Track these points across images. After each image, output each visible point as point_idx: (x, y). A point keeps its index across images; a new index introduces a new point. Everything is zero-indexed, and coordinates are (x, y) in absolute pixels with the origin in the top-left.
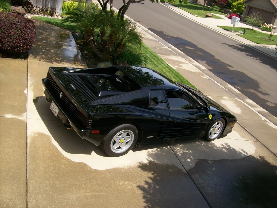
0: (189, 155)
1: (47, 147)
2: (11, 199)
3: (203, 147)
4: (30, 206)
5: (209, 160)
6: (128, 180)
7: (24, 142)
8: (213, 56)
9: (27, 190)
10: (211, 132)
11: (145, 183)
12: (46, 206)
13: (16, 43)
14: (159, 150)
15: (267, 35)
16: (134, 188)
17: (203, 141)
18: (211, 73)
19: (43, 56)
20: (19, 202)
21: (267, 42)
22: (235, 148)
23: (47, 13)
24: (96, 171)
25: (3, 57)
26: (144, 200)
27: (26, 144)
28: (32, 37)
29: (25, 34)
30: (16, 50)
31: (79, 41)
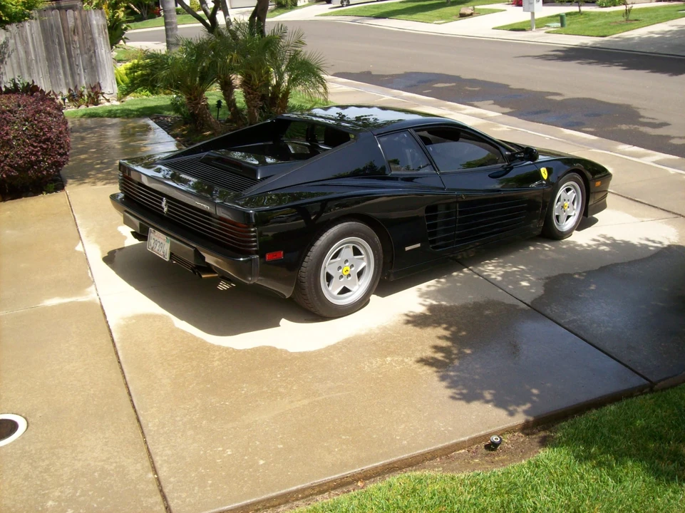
0: (521, 275)
1: (166, 337)
2: (109, 459)
3: (551, 253)
4: (160, 462)
5: (575, 274)
6: (390, 353)
7: (105, 340)
8: (506, 86)
9: (143, 432)
10: (557, 214)
11: (434, 350)
12: (202, 452)
13: (26, 155)
14: (443, 280)
15: (617, 13)
16: (411, 366)
17: (545, 242)
18: (514, 119)
19: (100, 175)
20: (129, 461)
21: (623, 27)
22: (627, 239)
23: (84, 100)
24: (303, 356)
25: (4, 200)
26: (444, 384)
27: (111, 345)
28: (61, 132)
29: (42, 129)
30: (31, 173)
31: (178, 131)
